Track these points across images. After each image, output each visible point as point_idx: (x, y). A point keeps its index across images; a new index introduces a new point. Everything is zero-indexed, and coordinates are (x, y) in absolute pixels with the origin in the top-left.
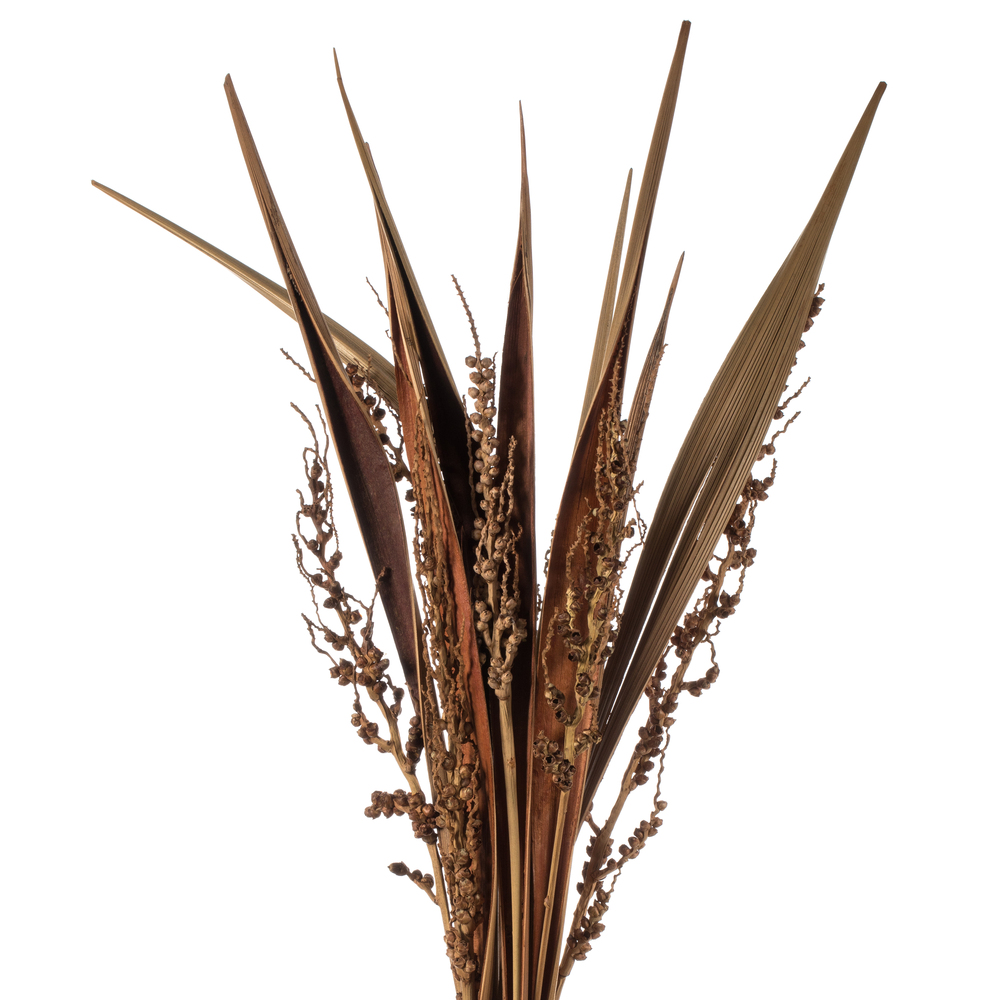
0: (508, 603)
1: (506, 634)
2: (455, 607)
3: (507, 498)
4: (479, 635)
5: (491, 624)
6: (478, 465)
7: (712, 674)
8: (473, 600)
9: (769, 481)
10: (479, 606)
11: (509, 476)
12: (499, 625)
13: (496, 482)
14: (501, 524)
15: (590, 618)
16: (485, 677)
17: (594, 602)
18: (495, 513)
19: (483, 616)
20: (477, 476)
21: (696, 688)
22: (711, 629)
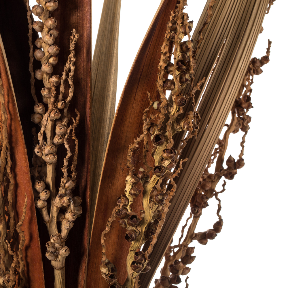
0: (66, 184)
1: (62, 211)
2: (16, 185)
3: (67, 86)
4: (39, 211)
5: (49, 202)
6: (38, 54)
7: (218, 226)
8: (33, 180)
9: (265, 59)
10: (39, 186)
11: (70, 66)
12: (57, 202)
13: (57, 70)
14: (61, 111)
15: (146, 202)
16: (44, 250)
17: (150, 186)
18: (56, 101)
19: (43, 195)
20: (38, 65)
21: (204, 238)
22: (218, 187)
